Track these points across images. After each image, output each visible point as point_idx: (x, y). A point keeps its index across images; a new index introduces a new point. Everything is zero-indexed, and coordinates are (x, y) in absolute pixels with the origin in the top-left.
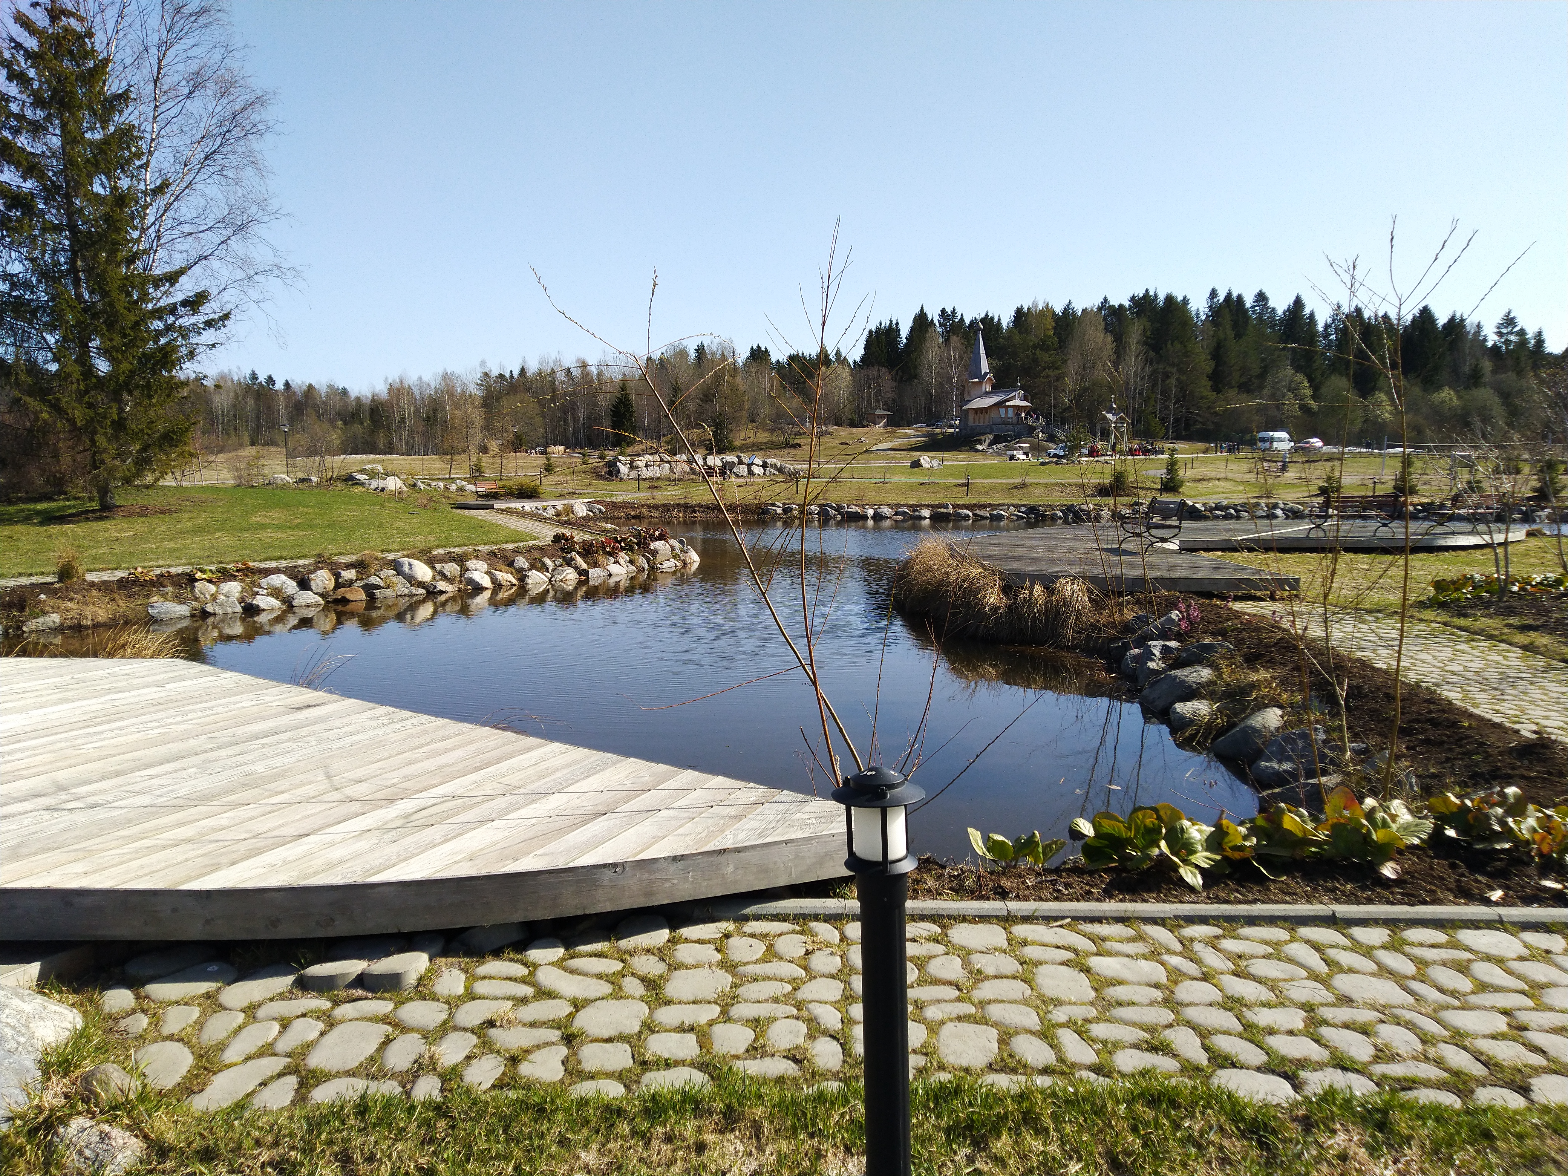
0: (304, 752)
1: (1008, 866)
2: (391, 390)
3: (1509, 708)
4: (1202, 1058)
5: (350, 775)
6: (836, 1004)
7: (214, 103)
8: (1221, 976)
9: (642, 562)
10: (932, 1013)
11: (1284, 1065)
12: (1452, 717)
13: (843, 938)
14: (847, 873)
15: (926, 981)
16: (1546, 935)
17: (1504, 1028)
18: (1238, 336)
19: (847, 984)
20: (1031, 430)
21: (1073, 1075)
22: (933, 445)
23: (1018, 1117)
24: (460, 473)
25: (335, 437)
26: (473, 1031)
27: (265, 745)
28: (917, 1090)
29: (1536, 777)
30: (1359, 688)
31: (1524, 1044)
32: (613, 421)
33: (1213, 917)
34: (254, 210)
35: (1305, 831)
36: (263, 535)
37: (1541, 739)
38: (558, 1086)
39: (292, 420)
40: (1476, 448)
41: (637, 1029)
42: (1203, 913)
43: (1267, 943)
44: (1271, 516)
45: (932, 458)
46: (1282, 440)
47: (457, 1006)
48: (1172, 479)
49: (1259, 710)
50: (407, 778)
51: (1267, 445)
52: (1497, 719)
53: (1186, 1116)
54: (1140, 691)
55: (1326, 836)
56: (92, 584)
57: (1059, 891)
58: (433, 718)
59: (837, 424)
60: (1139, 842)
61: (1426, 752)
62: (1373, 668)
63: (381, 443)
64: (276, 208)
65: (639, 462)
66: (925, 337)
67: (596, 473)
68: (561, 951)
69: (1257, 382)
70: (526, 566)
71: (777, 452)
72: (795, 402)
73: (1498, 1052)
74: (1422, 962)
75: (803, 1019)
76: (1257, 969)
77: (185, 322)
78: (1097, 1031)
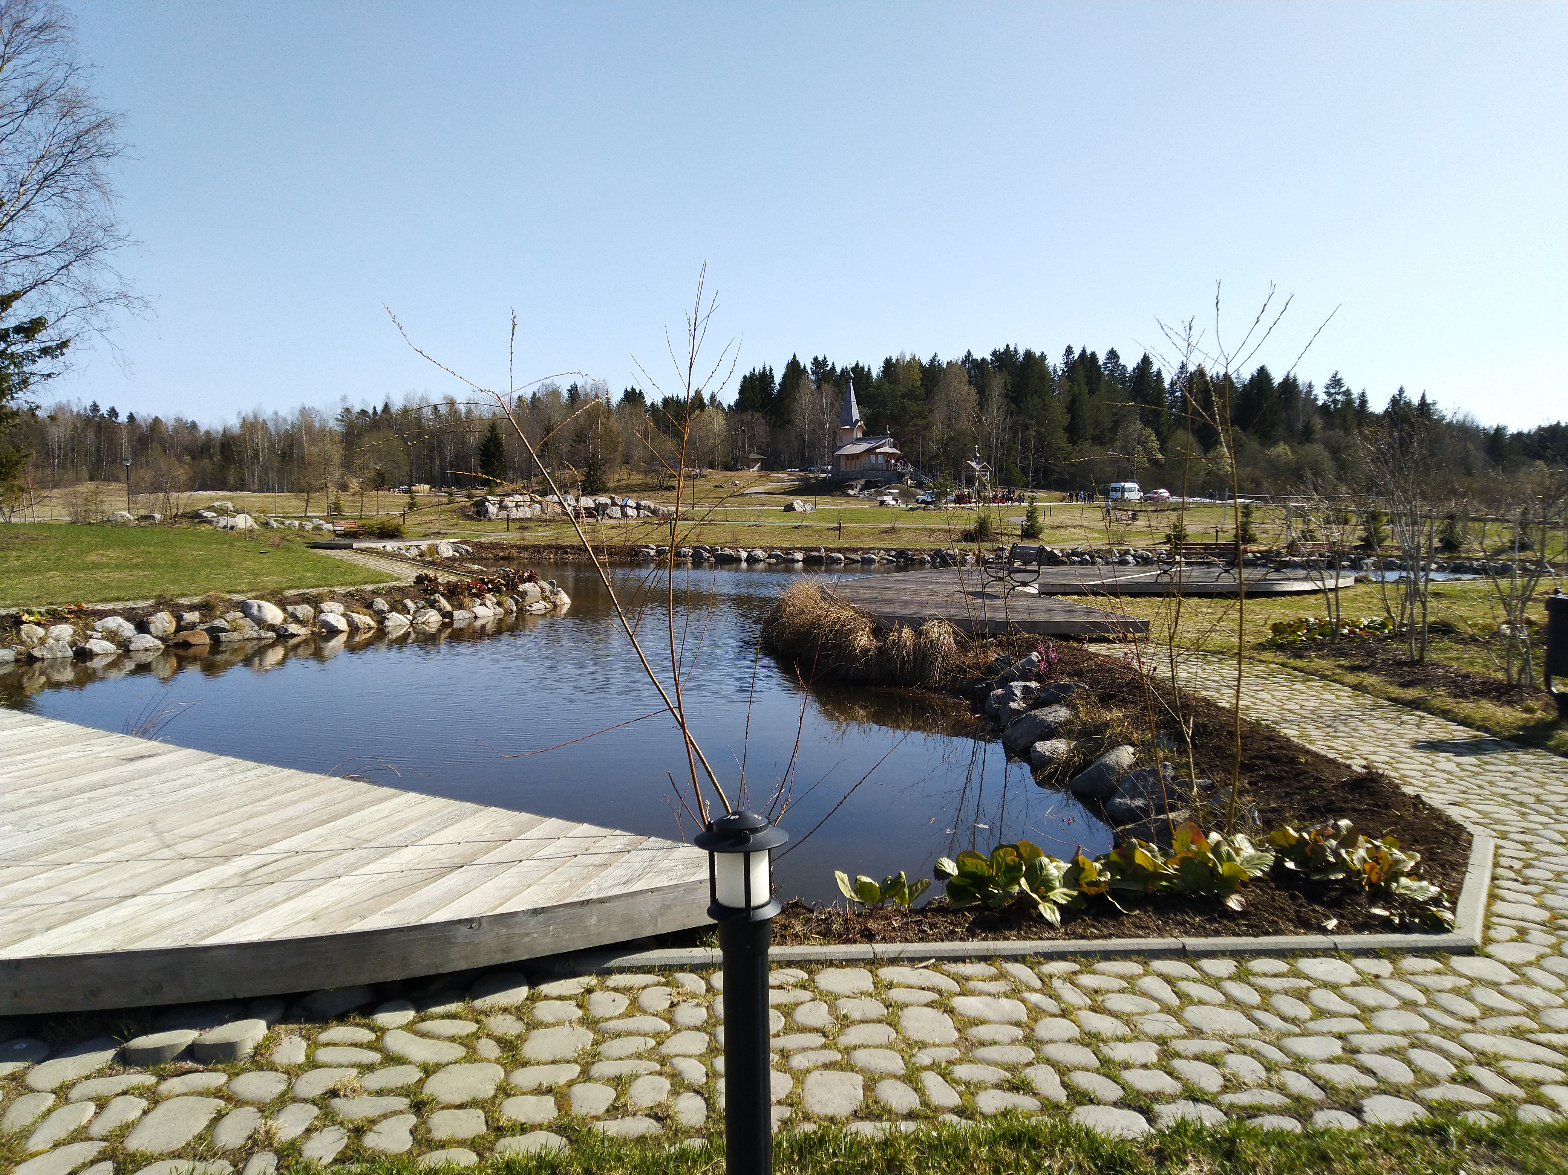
0: (135, 806)
1: (875, 907)
2: (244, 424)
3: (1341, 744)
4: (1061, 1096)
5: (184, 831)
6: (701, 1058)
7: (56, 123)
8: (1079, 1012)
9: (511, 604)
10: (798, 1062)
11: (1139, 1100)
12: (1290, 753)
13: (710, 989)
14: (713, 921)
15: (792, 1029)
16: (1376, 961)
17: (1339, 1052)
18: (1092, 391)
19: (713, 1036)
20: (900, 477)
21: (937, 1118)
22: (806, 489)
23: (882, 1165)
24: (317, 511)
25: (182, 473)
26: (314, 1102)
27: (90, 799)
28: (781, 1143)
29: (1366, 810)
30: (1204, 726)
31: (1356, 1067)
32: (482, 460)
33: (1071, 953)
34: (99, 235)
35: (1155, 865)
36: (99, 574)
37: (1369, 773)
38: (405, 1158)
39: (135, 454)
40: (1309, 499)
41: (492, 1093)
42: (1061, 950)
43: (1122, 977)
44: (1123, 563)
45: (805, 502)
46: (1132, 491)
47: (297, 1076)
48: (1032, 526)
49: (1112, 748)
50: (246, 833)
51: (1119, 494)
52: (1331, 755)
53: (1046, 1155)
54: (1003, 730)
55: (1176, 870)
57: (924, 931)
58: (278, 769)
59: (712, 467)
60: (1001, 880)
61: (1268, 787)
62: (1217, 707)
63: (231, 481)
64: (124, 235)
65: (509, 502)
66: (798, 385)
67: (463, 513)
68: (411, 1014)
69: (1109, 435)
70: (386, 607)
71: (650, 494)
72: (669, 445)
73: (1334, 1076)
74: (1266, 992)
75: (666, 1075)
76: (1113, 1004)
77: (18, 349)
78: (961, 1073)
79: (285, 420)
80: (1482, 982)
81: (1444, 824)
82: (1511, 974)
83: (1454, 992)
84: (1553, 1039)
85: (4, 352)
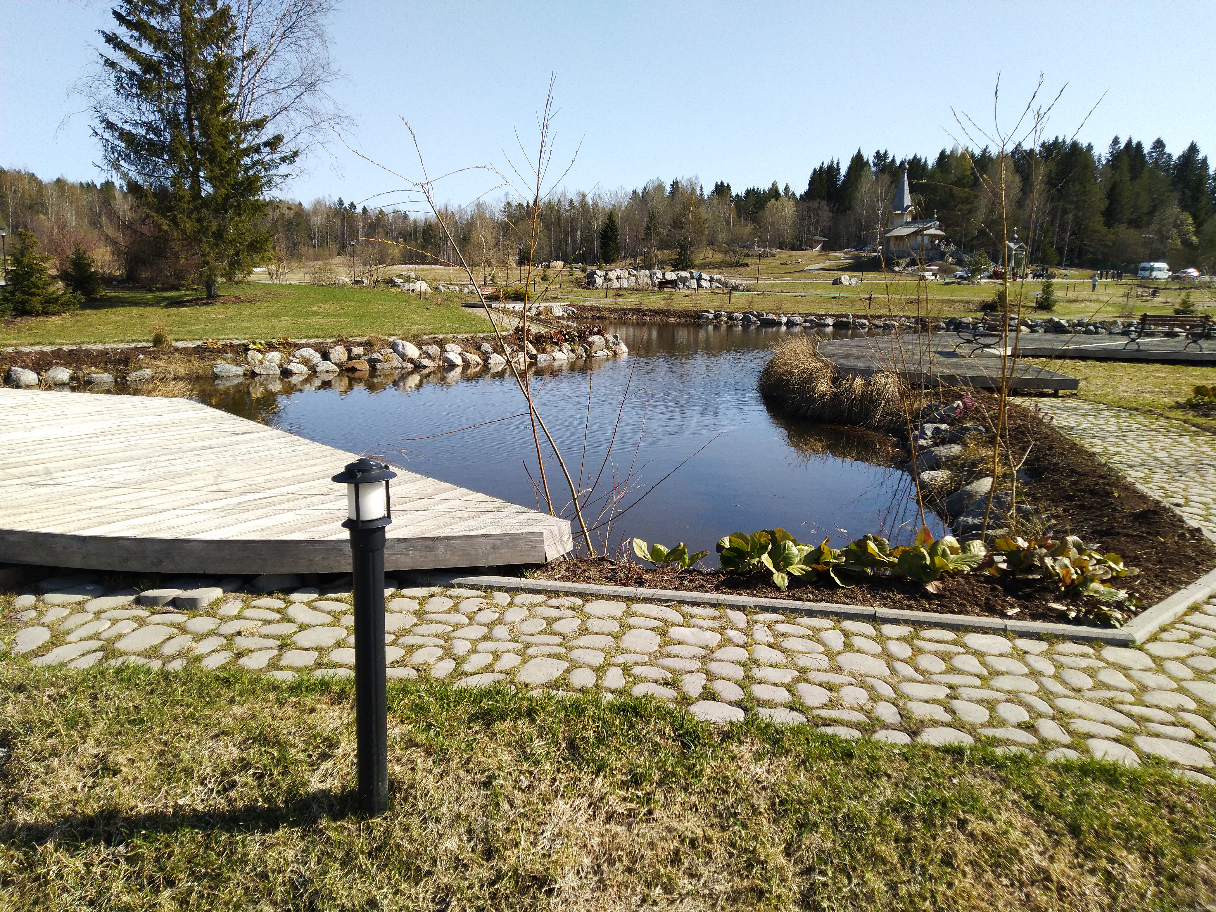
3: (1173, 486)
4: (696, 693)
8: (758, 646)
9: (581, 351)
10: (533, 651)
11: (751, 703)
12: (1109, 489)
16: (1035, 642)
17: (942, 697)
18: (1133, 178)
20: (942, 256)
22: (859, 266)
26: (225, 637)
31: (946, 708)
32: (601, 242)
33: (783, 609)
34: (320, 71)
36: (312, 320)
38: (257, 672)
42: (777, 606)
43: (810, 628)
45: (851, 277)
46: (1161, 270)
47: (226, 622)
48: (1046, 299)
49: (978, 479)
50: (268, 481)
51: (1147, 274)
54: (907, 461)
56: (177, 349)
57: (682, 584)
59: (780, 248)
63: (428, 258)
64: (336, 70)
65: (612, 275)
66: (860, 177)
67: (577, 283)
68: (315, 596)
69: (1146, 219)
70: (490, 350)
71: (725, 270)
72: (747, 229)
73: (919, 710)
74: (920, 651)
75: (444, 648)
76: (788, 644)
77: (267, 159)
78: (637, 670)
80: (1116, 666)
81: (1202, 552)
82: (1150, 663)
83: (1085, 670)
84: (1137, 710)
85: (257, 161)
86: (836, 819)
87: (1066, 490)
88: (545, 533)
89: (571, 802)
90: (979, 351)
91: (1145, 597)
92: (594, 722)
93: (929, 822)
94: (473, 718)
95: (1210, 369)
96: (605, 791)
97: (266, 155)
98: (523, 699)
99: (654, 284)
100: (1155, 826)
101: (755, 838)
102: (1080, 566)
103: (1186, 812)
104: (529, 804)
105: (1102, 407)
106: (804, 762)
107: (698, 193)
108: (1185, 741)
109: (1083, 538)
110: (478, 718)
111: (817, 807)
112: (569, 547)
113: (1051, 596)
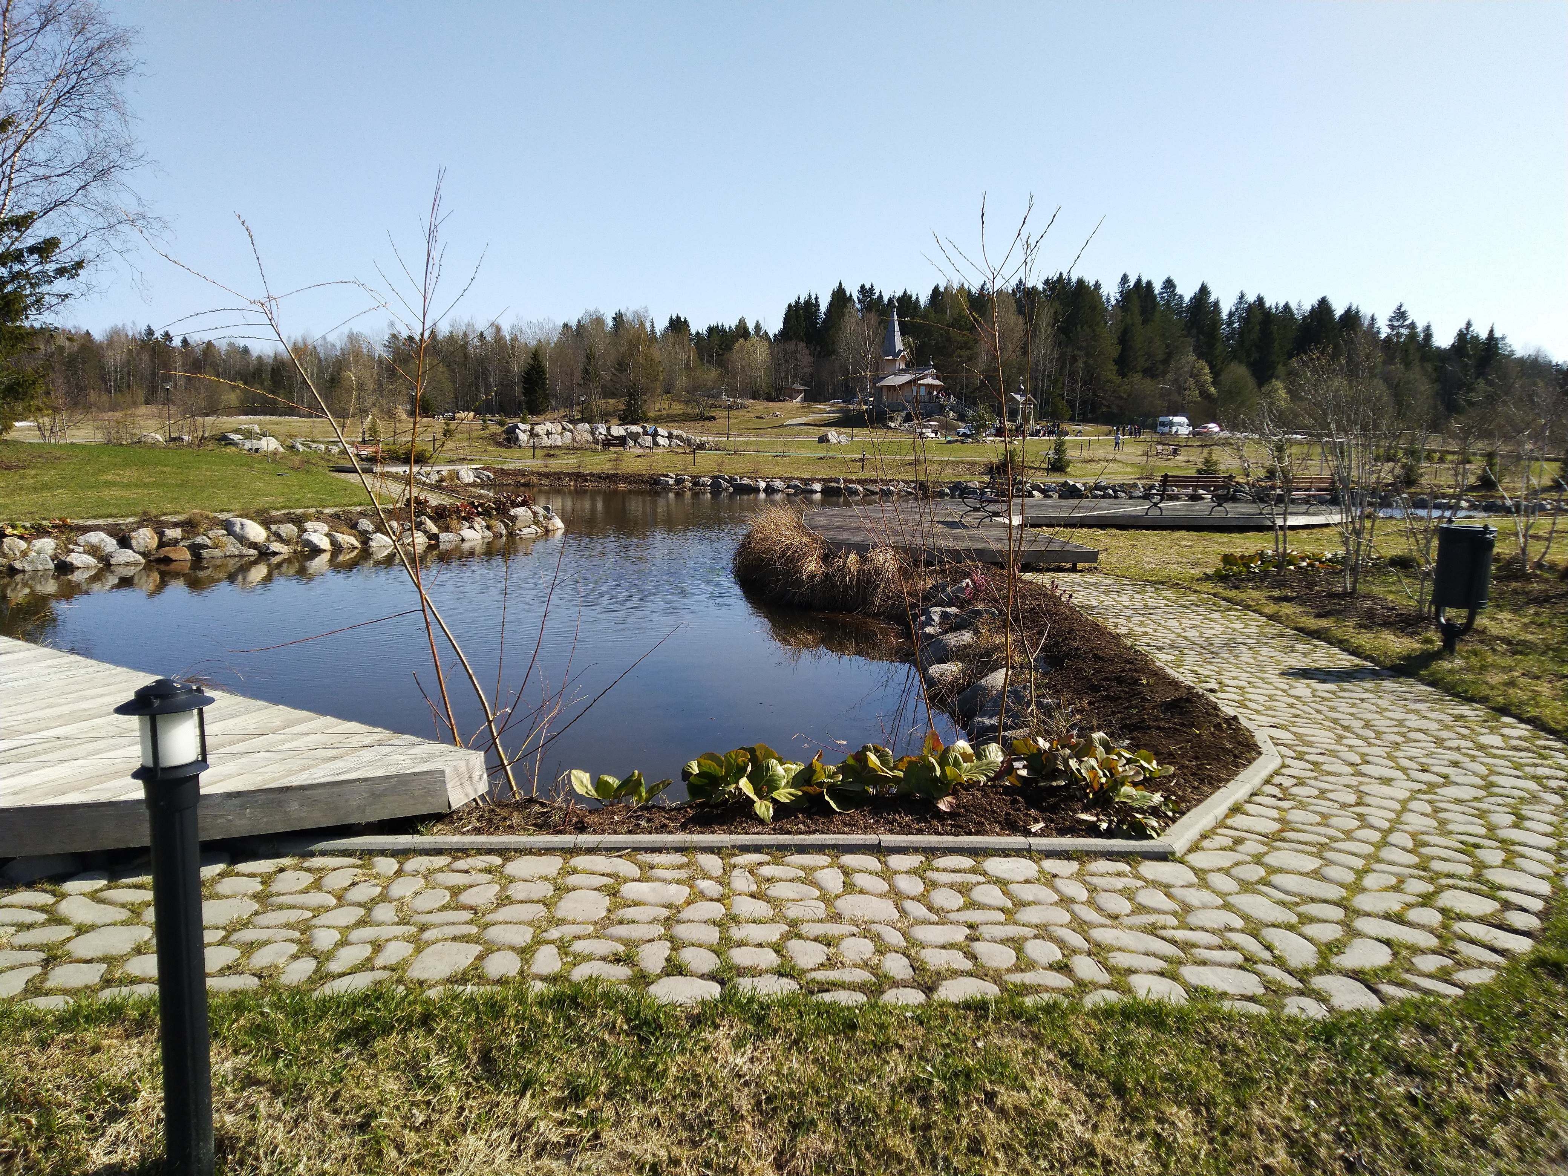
3: (1206, 670)
4: (657, 968)
6: (341, 929)
7: (71, 39)
8: (737, 897)
9: (500, 528)
10: (433, 934)
13: (398, 871)
16: (1063, 862)
17: (960, 939)
18: (1145, 322)
19: (369, 911)
20: (941, 409)
21: (523, 984)
22: (847, 421)
25: (232, 397)
29: (1169, 728)
31: (965, 953)
32: (524, 388)
33: (769, 846)
34: (115, 155)
35: (880, 769)
36: (104, 492)
37: (1207, 695)
42: (761, 843)
43: (803, 868)
45: (839, 434)
46: (1181, 425)
48: (1059, 460)
49: (991, 671)
51: (1166, 429)
57: (638, 825)
59: (754, 398)
61: (1104, 706)
64: (140, 154)
65: (540, 429)
66: (843, 315)
67: (494, 440)
68: (102, 883)
69: (1161, 367)
70: (371, 528)
71: (687, 424)
72: (712, 374)
73: (935, 959)
74: (933, 885)
75: (299, 942)
76: (776, 891)
77: (35, 270)
78: (579, 946)
79: (334, 345)
80: (1155, 884)
81: (1239, 743)
82: (1192, 878)
83: (1121, 892)
84: (1181, 935)
85: (19, 273)
86: (838, 1112)
87: (1090, 679)
88: (447, 771)
89: (485, 1137)
90: (987, 521)
91: (1182, 799)
92: (517, 1023)
93: (949, 1100)
94: (342, 1036)
95: (1238, 535)
96: (533, 1115)
97: (32, 264)
98: (415, 1002)
99: (596, 441)
100: (1205, 1072)
101: (736, 1151)
102: (1108, 767)
103: (1238, 1050)
104: (427, 1147)
105: (1126, 581)
106: (796, 1042)
107: (648, 329)
108: (1233, 966)
109: (1111, 735)
110: (349, 1036)
111: (815, 1099)
112: (483, 787)
113: (1079, 805)
